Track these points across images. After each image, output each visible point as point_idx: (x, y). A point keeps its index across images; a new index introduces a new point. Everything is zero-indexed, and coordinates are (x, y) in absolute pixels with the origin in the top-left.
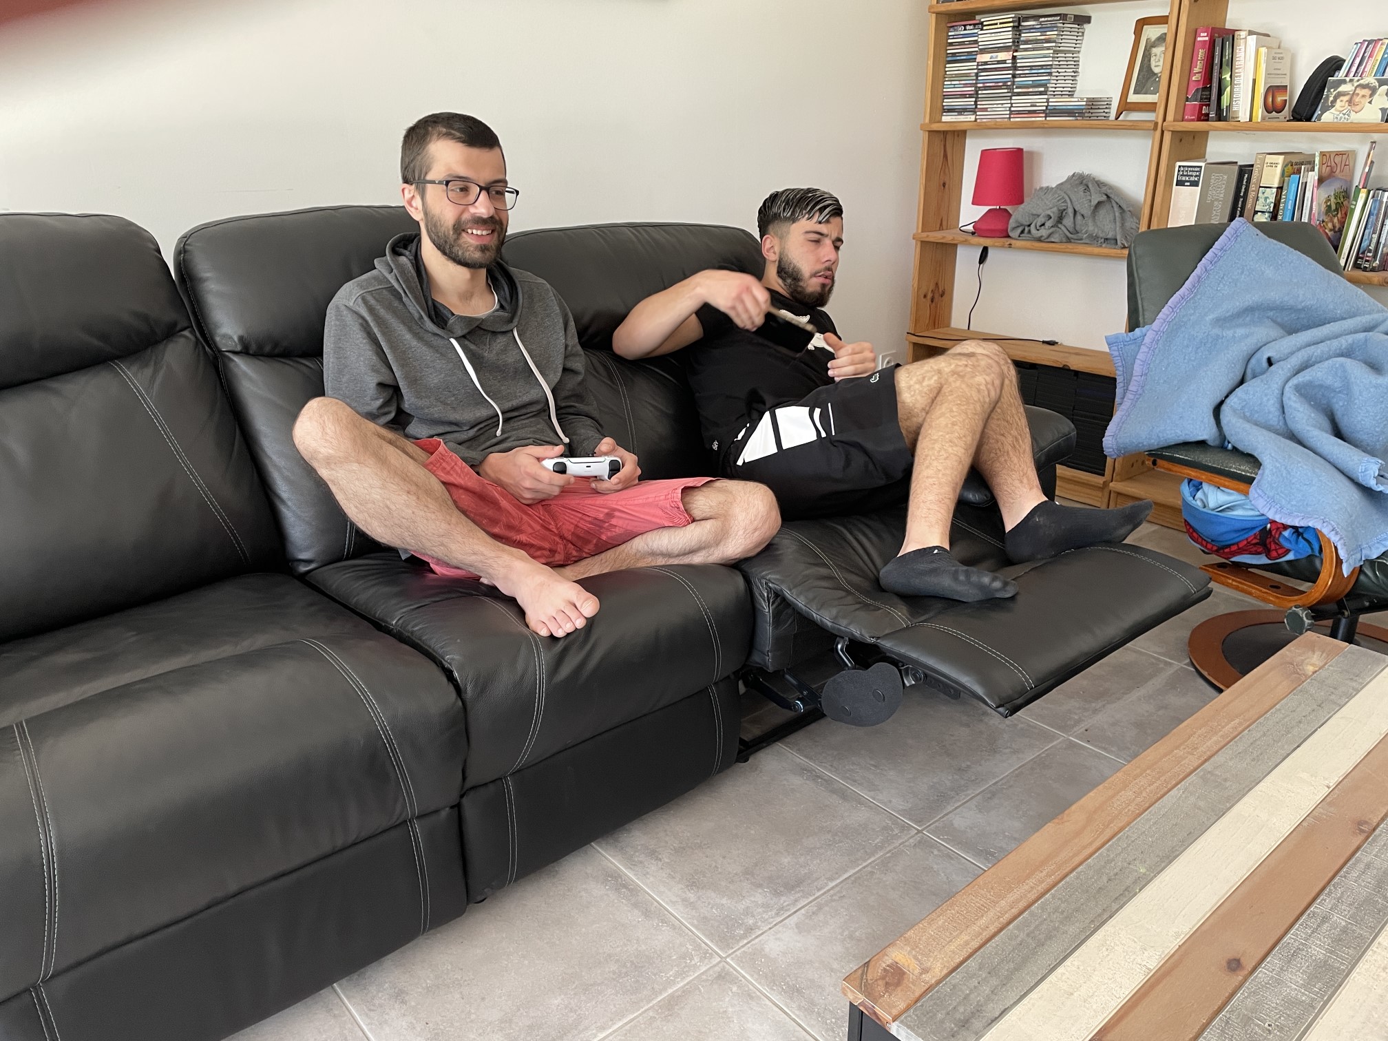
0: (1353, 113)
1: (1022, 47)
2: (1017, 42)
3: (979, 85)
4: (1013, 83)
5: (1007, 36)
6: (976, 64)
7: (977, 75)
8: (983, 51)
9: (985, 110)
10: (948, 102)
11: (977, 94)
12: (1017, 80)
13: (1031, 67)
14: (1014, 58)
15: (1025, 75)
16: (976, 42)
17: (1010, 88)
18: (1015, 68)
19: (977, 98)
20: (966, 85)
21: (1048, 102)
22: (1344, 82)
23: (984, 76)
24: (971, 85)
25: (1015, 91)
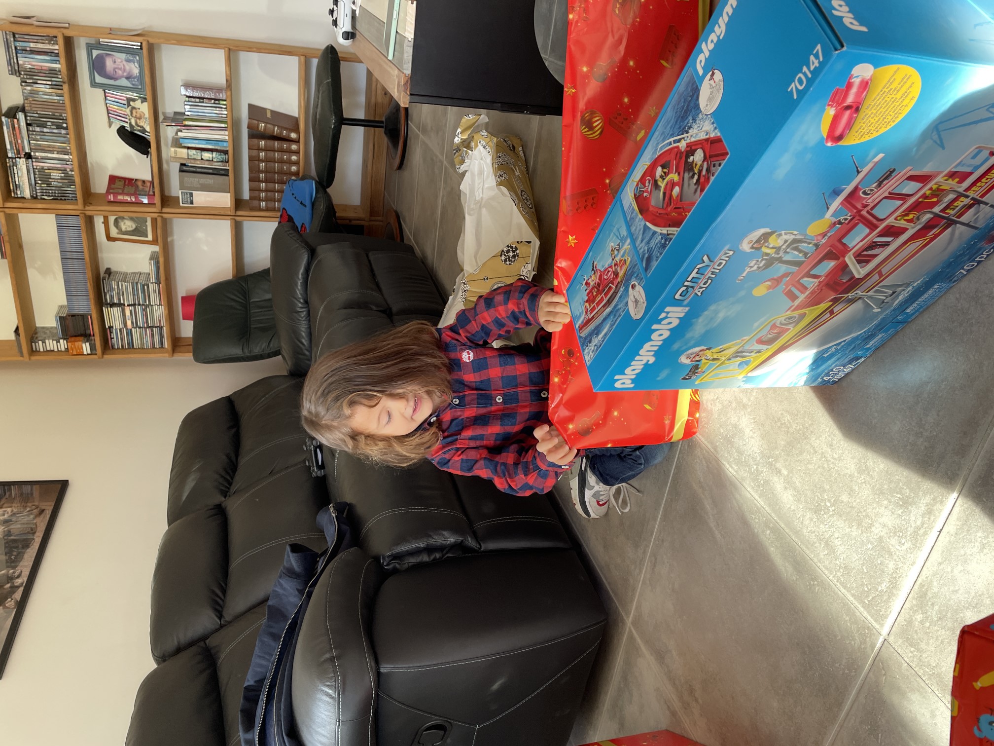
0: (145, 116)
1: (122, 302)
2: (120, 305)
3: (146, 326)
4: (143, 305)
5: (116, 311)
6: (133, 329)
7: (140, 328)
8: (125, 325)
9: (160, 321)
10: (157, 345)
11: (151, 327)
12: (141, 303)
13: (134, 295)
14: (128, 306)
15: (138, 298)
16: (120, 330)
17: (146, 307)
18: (134, 305)
19: (153, 327)
20: (146, 334)
21: (153, 283)
22: (130, 124)
23: (140, 323)
24: (146, 331)
25: (147, 303)
